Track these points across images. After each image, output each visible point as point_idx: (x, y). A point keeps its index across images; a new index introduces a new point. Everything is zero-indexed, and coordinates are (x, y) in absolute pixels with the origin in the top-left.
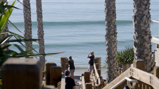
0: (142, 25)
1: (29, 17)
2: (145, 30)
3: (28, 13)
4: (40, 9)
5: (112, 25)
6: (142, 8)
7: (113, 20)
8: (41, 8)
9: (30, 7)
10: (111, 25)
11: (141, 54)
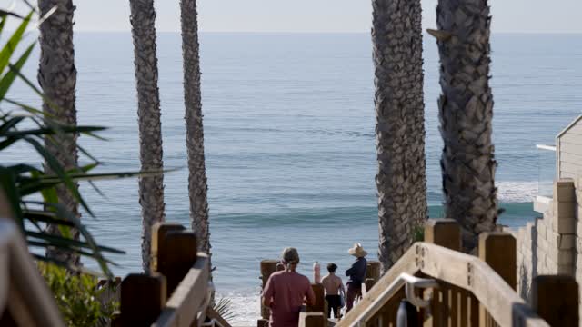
0: (465, 124)
1: (155, 127)
2: (477, 140)
3: (152, 116)
4: (195, 112)
5: (395, 146)
6: (464, 72)
7: (400, 127)
8: (200, 109)
9: (158, 97)
10: (392, 144)
11: (463, 214)
